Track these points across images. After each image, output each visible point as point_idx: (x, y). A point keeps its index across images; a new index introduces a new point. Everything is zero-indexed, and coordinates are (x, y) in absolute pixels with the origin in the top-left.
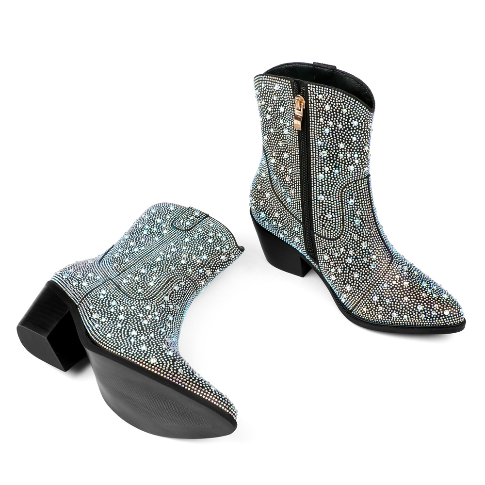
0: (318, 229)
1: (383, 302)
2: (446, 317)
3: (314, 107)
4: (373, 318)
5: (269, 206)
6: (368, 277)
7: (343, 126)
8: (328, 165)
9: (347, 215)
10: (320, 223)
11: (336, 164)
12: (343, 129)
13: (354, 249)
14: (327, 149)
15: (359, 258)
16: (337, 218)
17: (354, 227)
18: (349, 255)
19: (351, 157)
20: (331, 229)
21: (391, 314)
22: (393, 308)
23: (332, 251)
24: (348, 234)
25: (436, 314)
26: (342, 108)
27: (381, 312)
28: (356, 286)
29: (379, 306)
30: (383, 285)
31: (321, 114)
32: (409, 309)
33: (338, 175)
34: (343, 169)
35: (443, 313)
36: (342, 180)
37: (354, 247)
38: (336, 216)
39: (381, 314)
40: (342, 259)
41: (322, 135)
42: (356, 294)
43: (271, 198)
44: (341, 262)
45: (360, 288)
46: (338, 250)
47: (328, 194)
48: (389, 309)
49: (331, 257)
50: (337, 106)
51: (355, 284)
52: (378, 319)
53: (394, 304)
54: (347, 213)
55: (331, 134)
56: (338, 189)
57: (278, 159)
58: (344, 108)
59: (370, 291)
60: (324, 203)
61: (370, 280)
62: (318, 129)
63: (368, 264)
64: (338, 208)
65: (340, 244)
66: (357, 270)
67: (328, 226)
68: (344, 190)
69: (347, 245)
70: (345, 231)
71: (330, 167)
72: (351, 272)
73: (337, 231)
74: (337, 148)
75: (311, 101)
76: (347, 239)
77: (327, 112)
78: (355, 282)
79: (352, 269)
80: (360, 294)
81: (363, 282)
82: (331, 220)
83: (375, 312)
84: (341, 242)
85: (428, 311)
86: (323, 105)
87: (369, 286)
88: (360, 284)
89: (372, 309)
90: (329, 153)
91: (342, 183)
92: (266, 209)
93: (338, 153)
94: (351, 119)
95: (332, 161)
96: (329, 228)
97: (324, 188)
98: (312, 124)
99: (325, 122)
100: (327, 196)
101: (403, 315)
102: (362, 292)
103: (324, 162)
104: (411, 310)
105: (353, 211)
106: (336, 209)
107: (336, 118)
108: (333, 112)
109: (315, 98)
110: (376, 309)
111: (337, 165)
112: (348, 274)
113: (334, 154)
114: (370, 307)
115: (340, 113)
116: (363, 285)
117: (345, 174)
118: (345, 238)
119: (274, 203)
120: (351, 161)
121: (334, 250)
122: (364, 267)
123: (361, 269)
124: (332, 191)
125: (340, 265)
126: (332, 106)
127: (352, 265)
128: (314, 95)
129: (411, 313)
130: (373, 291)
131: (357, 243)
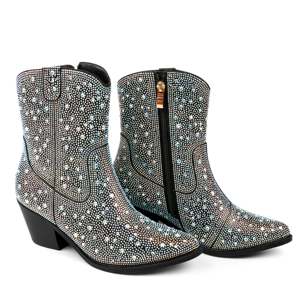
0: (178, 187)
1: (236, 232)
2: (281, 231)
3: (171, 89)
4: (230, 247)
5: (132, 182)
6: (221, 216)
7: (193, 101)
8: (182, 134)
9: (198, 172)
10: (180, 181)
11: (188, 132)
12: (193, 104)
13: (206, 197)
14: (181, 122)
15: (211, 204)
16: (191, 176)
17: (204, 180)
18: (204, 203)
19: (197, 126)
20: (188, 185)
21: (243, 240)
22: (244, 234)
23: (190, 202)
24: (201, 186)
25: (275, 230)
26: (192, 88)
27: (236, 240)
28: (213, 225)
29: (234, 235)
30: (232, 220)
31: (176, 94)
32: (255, 232)
33: (189, 141)
34: (192, 136)
35: (278, 229)
36: (192, 145)
37: (206, 196)
38: (190, 174)
39: (236, 241)
40: (199, 207)
41: (178, 110)
42: (215, 231)
43: (133, 175)
44: (199, 209)
45: (216, 225)
46: (195, 201)
47: (183, 157)
48: (241, 236)
49: (190, 207)
50: (189, 87)
51: (212, 224)
52: (234, 246)
53: (244, 231)
54: (198, 170)
55: (184, 109)
56: (190, 153)
57: (140, 138)
58: (193, 87)
59: (225, 226)
60: (181, 165)
61: (222, 218)
62: (175, 106)
63: (218, 207)
64: (191, 168)
65: (196, 196)
66: (211, 213)
67: (186, 183)
68: (194, 153)
69: (201, 196)
70: (199, 184)
71: (184, 135)
72: (208, 215)
73: (193, 185)
74: (187, 120)
75: (169, 85)
76: (201, 191)
77: (181, 92)
78: (212, 222)
79: (208, 213)
80: (218, 230)
81: (218, 220)
82: (187, 177)
83: (232, 241)
84: (197, 194)
85: (268, 230)
86: (178, 87)
87: (223, 222)
88: (216, 222)
89: (228, 239)
90: (182, 125)
91: (192, 148)
92: (129, 185)
93: (188, 124)
94: (198, 96)
95: (185, 131)
96: (186, 184)
97: (180, 153)
98: (170, 103)
99: (180, 100)
100: (183, 159)
101: (252, 238)
102: (219, 228)
103: (179, 132)
104: (257, 232)
105: (201, 168)
106: (189, 168)
107: (188, 96)
108: (185, 91)
109: (172, 83)
110: (232, 238)
111: (188, 134)
112: (206, 217)
113: (186, 126)
114: (227, 239)
115: (191, 92)
116: (218, 223)
117: (194, 140)
118: (199, 190)
119: (136, 178)
120: (197, 129)
121: (192, 202)
122: (216, 210)
123: (214, 212)
124: (186, 154)
125: (199, 212)
126: (185, 87)
127: (208, 210)
128: (171, 81)
129: (257, 235)
130: (227, 225)
131: (208, 193)
